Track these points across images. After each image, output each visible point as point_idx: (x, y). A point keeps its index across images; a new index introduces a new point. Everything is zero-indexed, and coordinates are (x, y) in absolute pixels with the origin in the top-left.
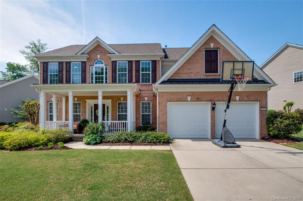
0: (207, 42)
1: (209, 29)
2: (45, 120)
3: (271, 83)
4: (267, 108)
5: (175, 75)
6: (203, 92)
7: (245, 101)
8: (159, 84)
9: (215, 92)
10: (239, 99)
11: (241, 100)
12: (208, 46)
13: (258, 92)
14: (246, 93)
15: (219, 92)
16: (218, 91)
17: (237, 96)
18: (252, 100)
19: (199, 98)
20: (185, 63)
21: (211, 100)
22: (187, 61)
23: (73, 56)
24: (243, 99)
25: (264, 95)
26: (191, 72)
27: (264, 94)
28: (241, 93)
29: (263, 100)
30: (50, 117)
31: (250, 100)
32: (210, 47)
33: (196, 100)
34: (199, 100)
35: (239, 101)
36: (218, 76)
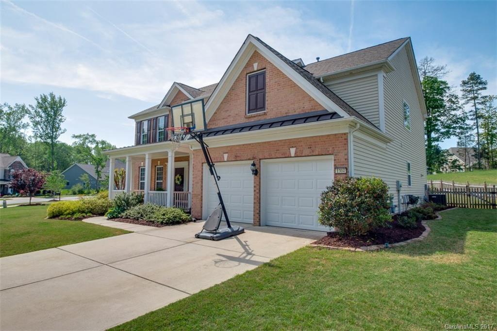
0: (249, 64)
1: (244, 43)
2: (113, 189)
3: (343, 117)
4: (347, 169)
5: (211, 123)
6: (243, 145)
7: (305, 156)
8: (188, 139)
9: (258, 143)
10: (295, 154)
11: (299, 154)
12: (250, 70)
13: (328, 136)
14: (307, 141)
15: (265, 142)
16: (263, 141)
17: (292, 147)
18: (317, 154)
19: (238, 155)
20: (222, 103)
21: (253, 158)
22: (224, 99)
23: (156, 111)
24: (302, 153)
25: (341, 142)
26: (229, 116)
27: (340, 139)
28: (299, 142)
29: (339, 152)
30: (141, 185)
31: (314, 154)
32: (253, 71)
33: (233, 159)
34: (238, 159)
35: (295, 157)
36: (262, 115)
